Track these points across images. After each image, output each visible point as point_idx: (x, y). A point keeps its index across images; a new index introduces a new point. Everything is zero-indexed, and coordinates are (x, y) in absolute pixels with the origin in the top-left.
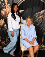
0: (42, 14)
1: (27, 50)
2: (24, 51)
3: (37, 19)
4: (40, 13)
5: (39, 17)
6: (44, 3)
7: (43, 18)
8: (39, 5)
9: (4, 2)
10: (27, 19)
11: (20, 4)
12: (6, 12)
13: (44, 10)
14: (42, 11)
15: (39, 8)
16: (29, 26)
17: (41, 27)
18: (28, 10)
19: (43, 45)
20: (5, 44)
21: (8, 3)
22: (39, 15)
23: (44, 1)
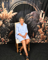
0: (32, 15)
1: (21, 43)
2: (19, 44)
4: (30, 14)
5: (29, 17)
6: (33, 7)
8: (29, 8)
12: (3, 15)
13: (33, 12)
15: (29, 11)
18: (20, 12)
20: (4, 40)
23: (33, 5)
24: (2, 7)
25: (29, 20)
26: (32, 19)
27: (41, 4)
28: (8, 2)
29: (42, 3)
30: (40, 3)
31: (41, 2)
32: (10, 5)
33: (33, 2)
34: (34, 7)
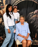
0: (35, 13)
3: (31, 18)
4: (34, 13)
5: (32, 16)
7: (36, 17)
9: (2, 3)
13: (37, 10)
14: (36, 11)
15: (33, 8)
17: (34, 25)
18: (23, 10)
19: (36, 40)
20: (2, 39)
21: (6, 4)
22: (33, 14)
24: (3, 4)
25: (32, 20)
26: (35, 18)
32: (12, 2)
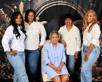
9: (18, 10)
10: (52, 34)
11: (41, 12)
13: (76, 21)
16: (55, 44)
18: (53, 22)
23: (77, 9)
27: (93, 6)
28: (31, 2)
29: (95, 5)
30: (91, 4)
31: (93, 3)
32: (34, 8)
33: (78, 3)
34: (79, 12)
